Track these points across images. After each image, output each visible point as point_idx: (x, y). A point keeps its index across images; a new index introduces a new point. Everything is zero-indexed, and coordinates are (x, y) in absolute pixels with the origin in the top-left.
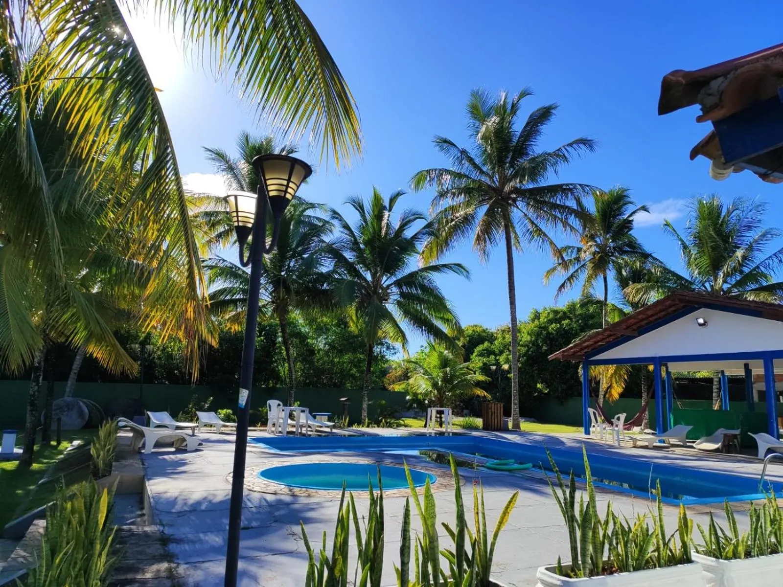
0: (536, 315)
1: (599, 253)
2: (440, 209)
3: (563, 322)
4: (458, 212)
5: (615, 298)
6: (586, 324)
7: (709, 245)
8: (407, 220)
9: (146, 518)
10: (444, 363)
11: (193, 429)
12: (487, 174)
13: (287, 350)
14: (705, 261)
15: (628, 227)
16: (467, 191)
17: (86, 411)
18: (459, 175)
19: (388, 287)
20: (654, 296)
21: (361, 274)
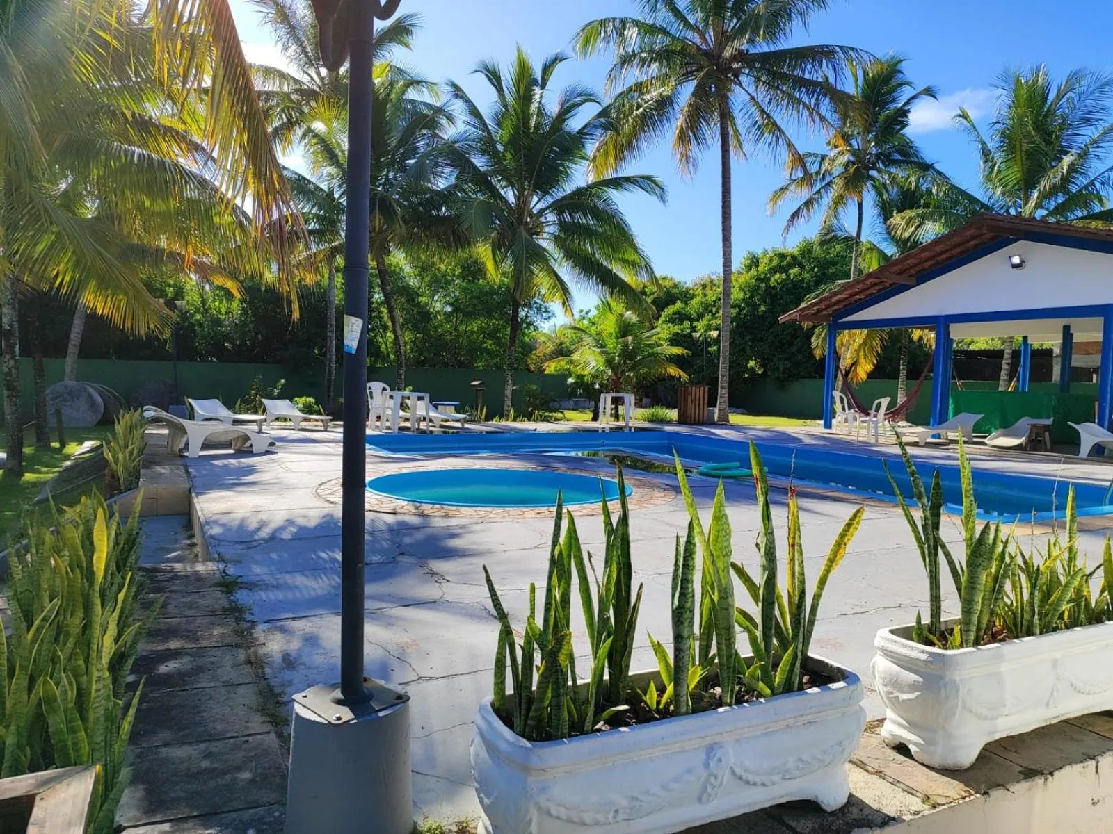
0: (752, 261)
1: (853, 163)
2: (621, 88)
3: (790, 271)
4: (648, 92)
5: (872, 233)
6: (824, 274)
7: (1024, 149)
8: (570, 103)
9: (198, 549)
10: (624, 330)
11: (259, 423)
12: (695, 28)
13: (391, 312)
14: (1014, 174)
15: (901, 122)
16: (665, 56)
17: (100, 400)
18: (651, 30)
19: (541, 212)
20: (931, 231)
21: (500, 193)
